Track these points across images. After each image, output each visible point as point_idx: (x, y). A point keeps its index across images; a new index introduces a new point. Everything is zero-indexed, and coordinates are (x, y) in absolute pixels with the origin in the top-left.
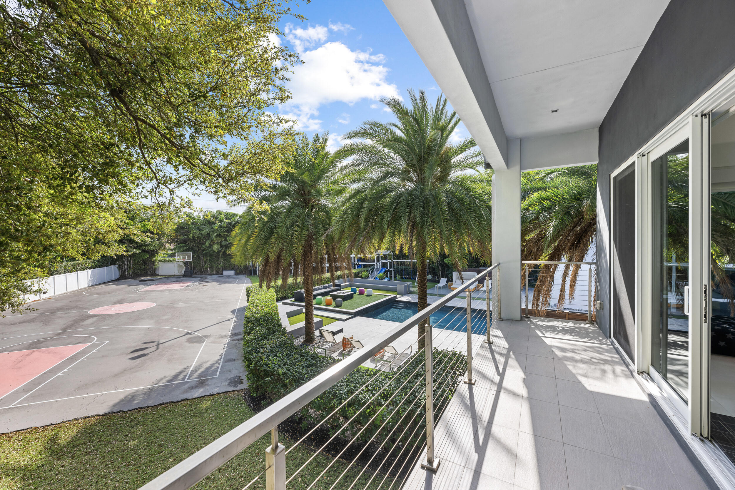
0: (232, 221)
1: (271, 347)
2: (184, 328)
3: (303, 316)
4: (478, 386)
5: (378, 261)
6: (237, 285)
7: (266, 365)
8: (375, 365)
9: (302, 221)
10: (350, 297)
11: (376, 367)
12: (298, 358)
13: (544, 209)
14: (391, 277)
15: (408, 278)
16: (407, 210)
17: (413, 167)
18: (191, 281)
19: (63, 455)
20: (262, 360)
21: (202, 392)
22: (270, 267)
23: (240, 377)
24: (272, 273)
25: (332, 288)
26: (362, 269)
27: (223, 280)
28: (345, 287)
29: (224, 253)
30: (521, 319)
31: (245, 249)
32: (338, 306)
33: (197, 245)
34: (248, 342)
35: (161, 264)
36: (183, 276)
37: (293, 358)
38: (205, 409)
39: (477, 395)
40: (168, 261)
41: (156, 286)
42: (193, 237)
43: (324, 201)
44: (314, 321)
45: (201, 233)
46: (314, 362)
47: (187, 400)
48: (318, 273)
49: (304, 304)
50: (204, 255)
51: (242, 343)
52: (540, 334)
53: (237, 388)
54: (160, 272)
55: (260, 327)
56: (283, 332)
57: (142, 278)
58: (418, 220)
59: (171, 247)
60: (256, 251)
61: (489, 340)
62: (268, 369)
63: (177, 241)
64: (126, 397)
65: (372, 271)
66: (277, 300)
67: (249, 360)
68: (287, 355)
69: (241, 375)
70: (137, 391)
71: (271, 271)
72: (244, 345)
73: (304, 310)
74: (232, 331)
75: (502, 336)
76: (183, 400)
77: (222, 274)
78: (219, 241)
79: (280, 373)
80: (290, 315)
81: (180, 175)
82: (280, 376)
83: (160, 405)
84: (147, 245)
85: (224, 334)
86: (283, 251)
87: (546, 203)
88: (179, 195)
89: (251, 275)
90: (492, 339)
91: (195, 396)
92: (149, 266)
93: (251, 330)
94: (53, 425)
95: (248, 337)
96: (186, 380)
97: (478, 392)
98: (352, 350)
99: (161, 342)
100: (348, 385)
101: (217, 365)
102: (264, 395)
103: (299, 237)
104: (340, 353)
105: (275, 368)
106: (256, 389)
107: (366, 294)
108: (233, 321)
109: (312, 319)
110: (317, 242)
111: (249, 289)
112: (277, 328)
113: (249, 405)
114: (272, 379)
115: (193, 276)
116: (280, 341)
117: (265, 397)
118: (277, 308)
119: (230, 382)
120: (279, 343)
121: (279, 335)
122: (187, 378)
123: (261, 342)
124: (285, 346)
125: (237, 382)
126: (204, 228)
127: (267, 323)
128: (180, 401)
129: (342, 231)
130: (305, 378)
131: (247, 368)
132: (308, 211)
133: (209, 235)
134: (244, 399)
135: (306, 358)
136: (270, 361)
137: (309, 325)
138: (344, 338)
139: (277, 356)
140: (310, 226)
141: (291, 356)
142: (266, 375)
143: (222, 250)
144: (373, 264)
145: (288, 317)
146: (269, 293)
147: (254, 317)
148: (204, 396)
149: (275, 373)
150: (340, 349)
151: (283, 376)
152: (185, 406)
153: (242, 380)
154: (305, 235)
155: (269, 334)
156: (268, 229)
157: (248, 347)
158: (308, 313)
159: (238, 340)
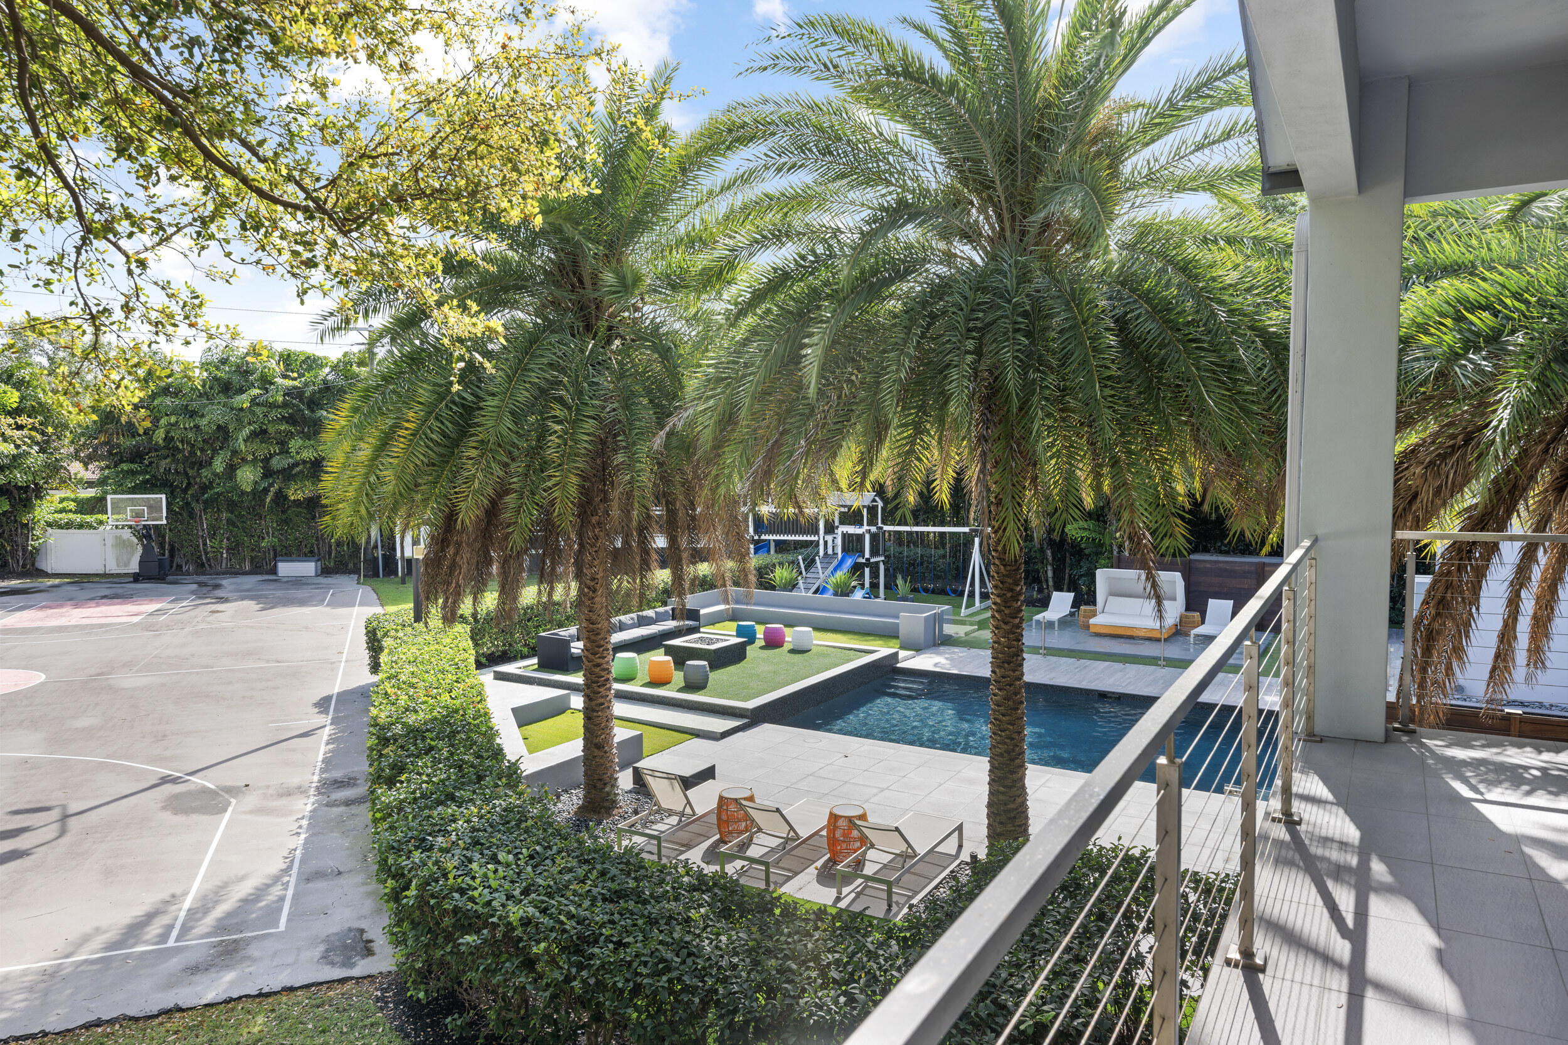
0: (306, 384)
1: (474, 830)
2: (153, 760)
3: (573, 722)
4: (1279, 974)
5: (830, 529)
7: (462, 891)
8: (833, 893)
9: (576, 383)
10: (732, 656)
11: (838, 899)
12: (570, 870)
13: (1471, 343)
14: (874, 586)
15: (933, 592)
16: (970, 345)
17: (984, 186)
18: (161, 595)
20: (445, 876)
21: (232, 984)
22: (459, 544)
23: (362, 931)
24: (465, 567)
25: (671, 624)
26: (773, 557)
27: (279, 593)
28: (714, 620)
29: (280, 497)
30: (1388, 739)
31: (372, 479)
32: (690, 687)
33: (181, 468)
34: (387, 812)
35: (54, 537)
36: (136, 578)
37: (555, 870)
39: (1282, 1009)
40: (81, 526)
42: (168, 439)
43: (652, 311)
44: (616, 740)
45: (197, 427)
46: (632, 884)
47: (180, 1010)
48: (629, 571)
49: (578, 679)
50: (207, 504)
51: (364, 814)
52: (1465, 791)
53: (356, 972)
54: (51, 563)
55: (427, 760)
56: (509, 776)
58: (1012, 379)
59: (88, 475)
60: (410, 487)
61: (1287, 813)
62: (470, 905)
63: (110, 453)
65: (810, 563)
66: (479, 665)
67: (398, 875)
68: (531, 857)
69: (365, 925)
71: (463, 561)
72: (375, 821)
73: (577, 701)
74: (322, 771)
75: (1330, 797)
76: (167, 1012)
77: (274, 571)
78: (260, 454)
79: (512, 918)
80: (525, 716)
81: (160, 203)
82: (514, 929)
83: (87, 1026)
85: (295, 781)
86: (507, 492)
87: (1482, 320)
88: (162, 278)
89: (376, 575)
90: (1297, 806)
91: (209, 997)
92: (11, 541)
93: (399, 768)
95: (388, 796)
96: (171, 943)
97: (1284, 999)
98: (751, 839)
99: (74, 807)
100: (756, 963)
101: (277, 891)
102: (452, 994)
103: (565, 441)
104: (708, 849)
105: (494, 903)
106: (424, 976)
107: (791, 647)
108: (325, 738)
109: (607, 730)
110: (632, 459)
111: (375, 624)
112: (488, 763)
113: (402, 1030)
114: (485, 941)
115: (170, 578)
116: (505, 810)
117: (451, 1002)
118: (480, 694)
119: (327, 951)
120: (501, 816)
121: (497, 786)
122: (175, 933)
123: (435, 813)
124: (523, 825)
125: (353, 948)
126: (205, 406)
127: (453, 746)
128: (157, 1016)
129: (727, 415)
130: (602, 938)
131: (388, 901)
132: (594, 346)
133: (223, 433)
134: (381, 1009)
135: (599, 867)
136: (474, 878)
137: (597, 752)
138: (721, 798)
139: (498, 862)
140: (605, 400)
141: (548, 862)
142: (463, 926)
143: (271, 485)
144: (813, 538)
145: (520, 726)
146: (448, 640)
147: (403, 724)
148: (240, 998)
149: (494, 920)
150: (709, 838)
151: (525, 932)
152: (176, 1033)
153: (371, 941)
154: (588, 434)
155: (463, 784)
156: (455, 408)
157: (392, 828)
158: (593, 710)
159: (348, 803)
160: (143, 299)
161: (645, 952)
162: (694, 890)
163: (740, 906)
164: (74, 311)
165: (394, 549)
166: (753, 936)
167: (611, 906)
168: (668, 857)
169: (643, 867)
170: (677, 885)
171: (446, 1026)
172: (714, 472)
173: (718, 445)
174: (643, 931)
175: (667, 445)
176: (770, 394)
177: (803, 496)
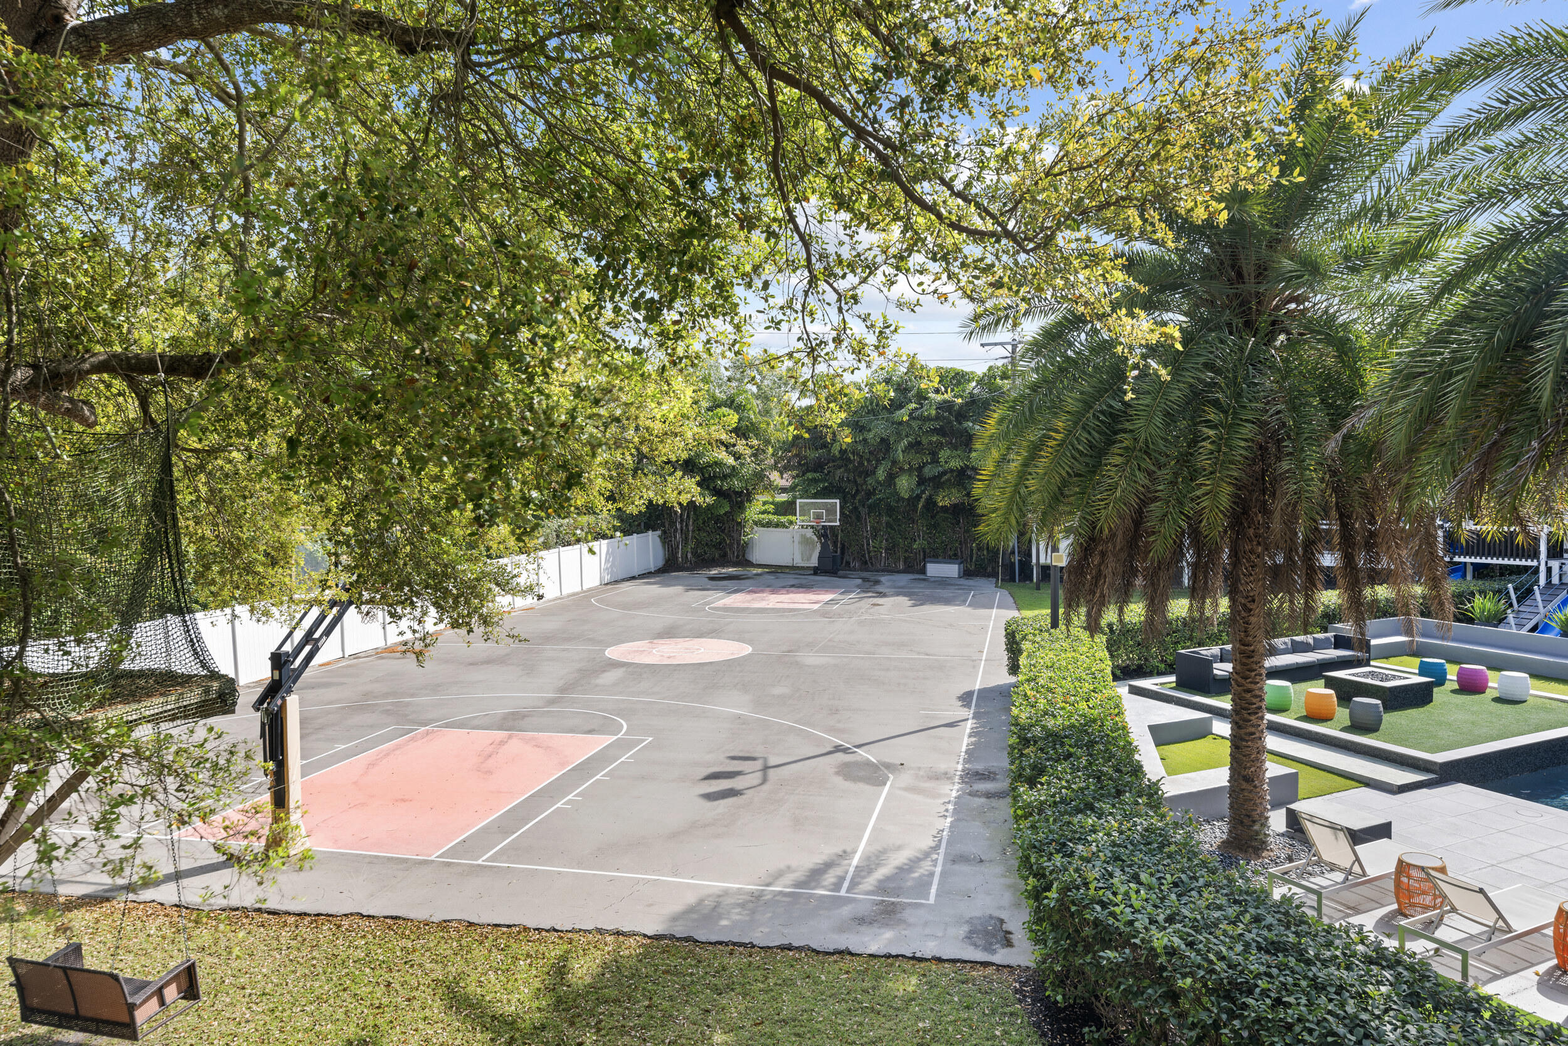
0: (956, 398)
1: (1114, 844)
2: (830, 730)
3: (1218, 749)
5: (1556, 552)
6: (969, 610)
7: (1104, 905)
8: (1563, 1010)
9: (1233, 384)
10: (1417, 697)
12: (1220, 908)
18: (837, 587)
19: (579, 1015)
20: (1086, 885)
21: (890, 941)
22: (1103, 554)
23: (1002, 921)
24: (1110, 577)
25: (1333, 653)
26: (1470, 583)
27: (927, 592)
28: (1389, 652)
29: (931, 503)
32: (1356, 727)
33: (851, 476)
34: (1029, 811)
35: (759, 534)
36: (816, 571)
37: (1202, 903)
38: (902, 999)
40: (777, 525)
41: (749, 597)
44: (1268, 775)
45: (865, 440)
46: (1292, 938)
47: (851, 953)
49: (1225, 703)
50: (871, 508)
51: (1006, 809)
53: (997, 959)
54: (758, 555)
55: (1066, 766)
56: (1150, 796)
57: (714, 572)
59: (783, 483)
60: (1057, 497)
62: (1111, 921)
63: (799, 464)
64: (701, 902)
65: (1525, 594)
66: (1116, 678)
67: (1040, 875)
68: (1176, 884)
69: (1003, 915)
70: (726, 893)
71: (1108, 572)
72: (1017, 818)
73: (1223, 728)
74: (966, 761)
76: (840, 952)
77: (923, 571)
78: (915, 464)
79: (1156, 944)
80: (1163, 735)
82: (1157, 956)
83: (782, 948)
84: (725, 477)
85: (942, 767)
86: (1151, 500)
89: (1013, 579)
91: (873, 949)
92: (729, 536)
93: (1039, 770)
94: (556, 931)
95: (1029, 795)
96: (843, 893)
98: (1441, 918)
99: (772, 761)
101: (927, 865)
102: (1088, 1006)
103: (1219, 446)
104: (1381, 919)
105: (1136, 924)
106: (1061, 980)
107: (1496, 694)
108: (968, 731)
109: (1258, 764)
110: (1301, 465)
111: (1014, 626)
112: (1127, 778)
113: (1039, 1027)
114: (1127, 960)
115: (841, 573)
116: (1146, 830)
117: (1090, 1016)
118: (1117, 706)
119: (970, 932)
120: (1142, 836)
121: (1137, 804)
122: (846, 885)
123: (1075, 820)
124: (1166, 850)
125: (994, 936)
126: (871, 421)
127: (1091, 755)
128: (833, 954)
129: (1426, 413)
130: (1258, 990)
131: (1027, 898)
132: (1256, 344)
133: (885, 445)
134: (1020, 1001)
135: (1252, 911)
136: (1115, 894)
137: (1244, 785)
138: (1400, 862)
139: (1140, 883)
140: (1268, 403)
141: (1194, 893)
142: (1103, 939)
143: (923, 492)
144: (1529, 563)
145: (1157, 745)
146: (1085, 649)
147: (1043, 727)
148: (897, 956)
149: (1137, 941)
150: (1383, 906)
151: (1169, 961)
152: (847, 972)
153: (1010, 933)
154: (1246, 440)
155: (1102, 795)
156: (1102, 417)
157: (1033, 827)
158: (1242, 739)
159: (989, 795)
160: (848, 332)
161: (1310, 1018)
162: (1371, 963)
163: (1434, 996)
164: (801, 345)
165: (1030, 556)
166: (1453, 1036)
167: (1267, 957)
168: (1331, 918)
169: (1305, 923)
170: (1351, 955)
171: (1083, 1036)
172: (1405, 481)
173: (1412, 450)
174: (1307, 994)
175: (1343, 451)
176: (1486, 387)
177: (1528, 510)
